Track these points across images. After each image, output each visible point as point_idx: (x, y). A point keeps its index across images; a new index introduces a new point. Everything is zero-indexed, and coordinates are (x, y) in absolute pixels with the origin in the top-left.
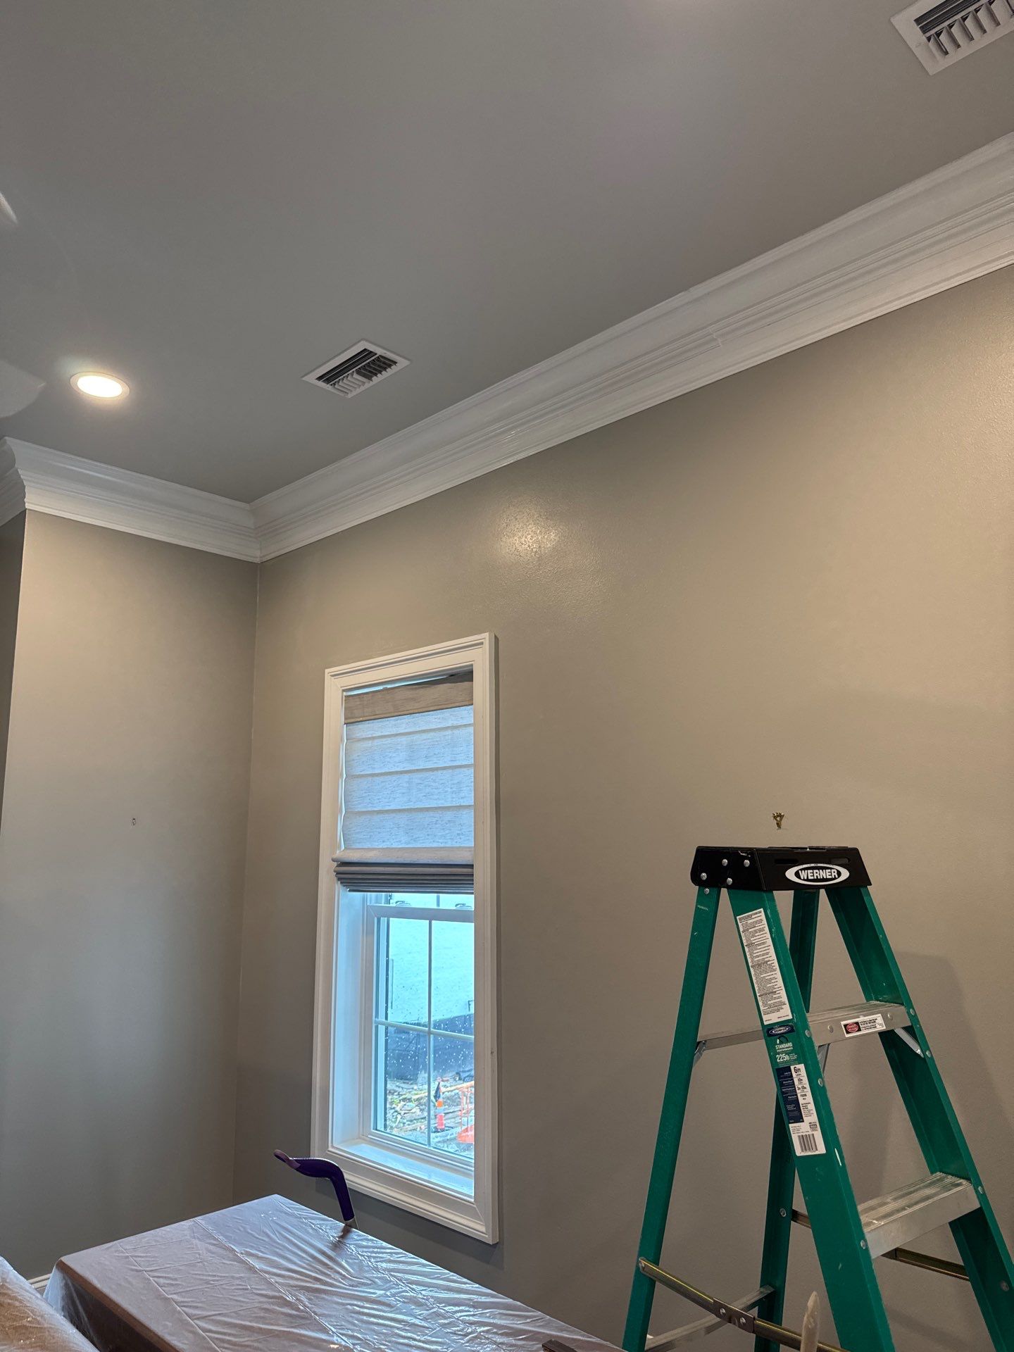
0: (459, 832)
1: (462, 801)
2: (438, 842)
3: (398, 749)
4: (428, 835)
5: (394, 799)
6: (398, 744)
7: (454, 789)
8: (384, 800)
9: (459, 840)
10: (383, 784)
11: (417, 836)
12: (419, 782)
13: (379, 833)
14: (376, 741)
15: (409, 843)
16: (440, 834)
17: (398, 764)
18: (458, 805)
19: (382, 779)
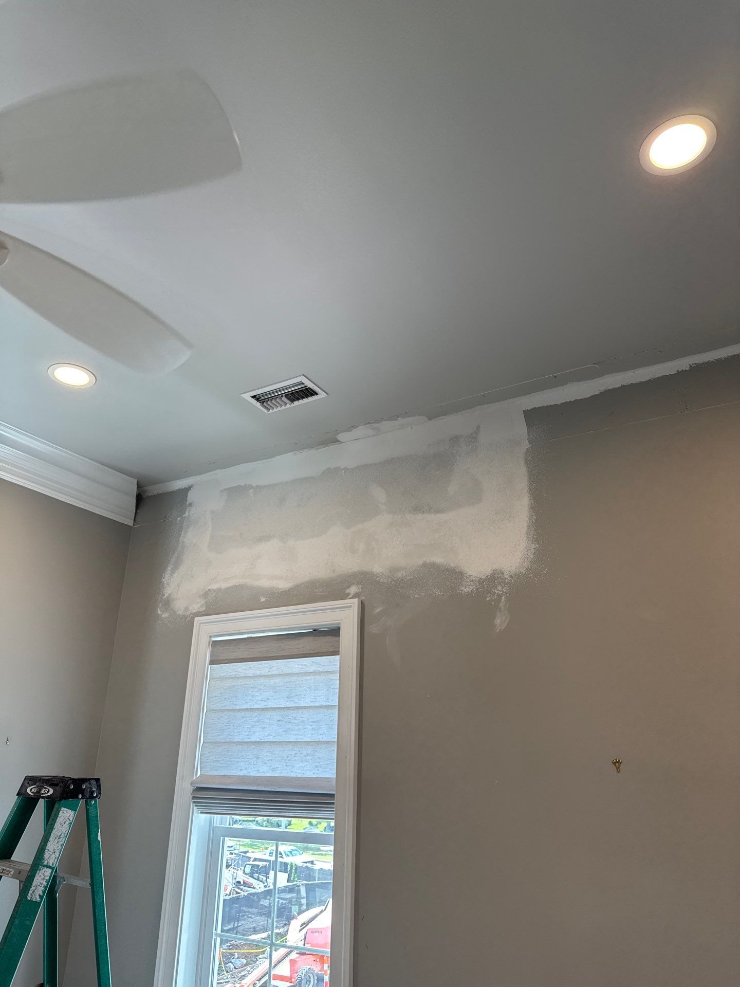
0: (316, 764)
1: (320, 737)
2: (296, 772)
3: (260, 689)
4: (286, 766)
5: (254, 732)
6: (261, 685)
7: (313, 727)
8: (244, 733)
9: (317, 772)
10: (244, 719)
11: (276, 766)
12: (280, 718)
13: (238, 762)
14: (240, 681)
15: (267, 772)
16: (299, 765)
17: (260, 702)
18: (317, 740)
19: (243, 714)
